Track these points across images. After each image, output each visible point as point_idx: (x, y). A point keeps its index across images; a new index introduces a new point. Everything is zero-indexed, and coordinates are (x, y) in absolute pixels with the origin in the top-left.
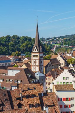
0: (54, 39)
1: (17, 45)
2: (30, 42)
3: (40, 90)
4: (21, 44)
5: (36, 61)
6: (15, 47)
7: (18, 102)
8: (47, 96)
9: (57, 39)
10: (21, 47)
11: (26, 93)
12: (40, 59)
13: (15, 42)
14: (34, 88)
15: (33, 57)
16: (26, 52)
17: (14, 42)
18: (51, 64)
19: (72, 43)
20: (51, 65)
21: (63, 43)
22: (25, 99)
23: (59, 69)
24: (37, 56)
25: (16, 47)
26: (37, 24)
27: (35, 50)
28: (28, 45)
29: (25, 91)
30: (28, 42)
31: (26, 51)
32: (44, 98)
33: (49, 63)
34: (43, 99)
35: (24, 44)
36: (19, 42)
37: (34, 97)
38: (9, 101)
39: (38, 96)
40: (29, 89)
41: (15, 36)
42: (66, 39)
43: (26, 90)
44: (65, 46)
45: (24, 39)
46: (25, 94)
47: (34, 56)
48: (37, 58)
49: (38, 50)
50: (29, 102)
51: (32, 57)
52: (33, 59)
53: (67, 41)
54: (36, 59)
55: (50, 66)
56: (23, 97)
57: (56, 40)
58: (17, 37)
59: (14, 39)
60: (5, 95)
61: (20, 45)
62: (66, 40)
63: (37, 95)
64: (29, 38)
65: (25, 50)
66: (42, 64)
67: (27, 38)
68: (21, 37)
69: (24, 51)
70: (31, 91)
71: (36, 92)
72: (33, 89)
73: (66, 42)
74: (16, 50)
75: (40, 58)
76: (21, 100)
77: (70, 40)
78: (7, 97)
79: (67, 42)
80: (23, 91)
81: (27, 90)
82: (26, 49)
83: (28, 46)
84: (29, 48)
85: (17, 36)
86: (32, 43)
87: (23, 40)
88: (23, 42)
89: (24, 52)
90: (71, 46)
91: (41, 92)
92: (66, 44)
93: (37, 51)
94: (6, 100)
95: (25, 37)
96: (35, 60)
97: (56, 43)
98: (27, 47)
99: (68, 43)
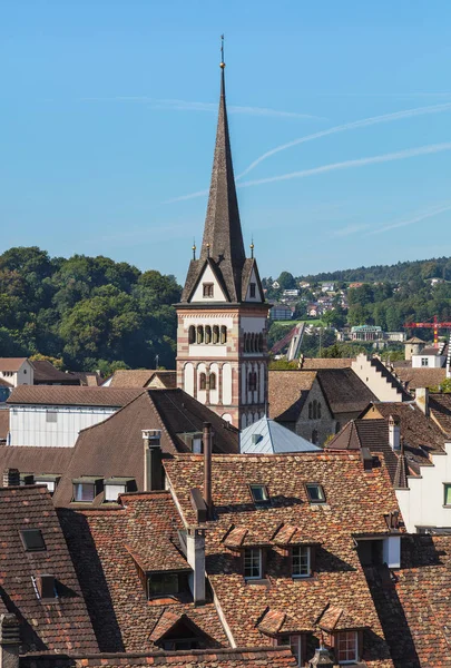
0: (280, 291)
1: (37, 312)
2: (123, 294)
3: (364, 507)
4: (62, 308)
5: (215, 368)
6: (21, 327)
7: (167, 613)
8: (437, 562)
9: (305, 285)
10: (63, 329)
11: (241, 531)
12: (241, 360)
13: (26, 291)
14: (312, 493)
15: (192, 341)
16: (102, 363)
17: (16, 293)
18: (321, 399)
19: (412, 311)
20: (324, 412)
21: (345, 312)
22: (229, 585)
23: (422, 407)
24: (218, 333)
25: (29, 327)
26: (224, 98)
27: (208, 289)
28: (112, 313)
29: (226, 509)
30: (115, 294)
31: (97, 355)
32: (410, 580)
33: (305, 393)
34: (400, 590)
35: (88, 308)
36: (50, 291)
37: (316, 568)
38: (78, 603)
39: (357, 565)
40: (260, 500)
41: (24, 251)
42: (366, 287)
43: (235, 509)
44: (360, 334)
45: (82, 270)
46: (233, 541)
47: (195, 334)
48: (218, 351)
49: (232, 287)
50: (275, 614)
51: (180, 346)
52: (189, 360)
53: (372, 300)
54: (211, 360)
55: (315, 412)
56: (213, 563)
57: (295, 292)
58: (34, 261)
59: (15, 274)
60: (36, 542)
61: (58, 317)
62: (368, 295)
63: (349, 555)
64: (118, 267)
65: (91, 346)
66: (256, 397)
67: (103, 271)
68: (62, 260)
69: (83, 353)
70: (286, 513)
71: (330, 526)
72: (301, 494)
73: (369, 307)
74: (32, 347)
75: (241, 350)
76: (197, 591)
77: (390, 294)
78: (58, 563)
79: (374, 309)
80: (209, 513)
81: (249, 508)
82: (101, 339)
83: (115, 320)
84: (124, 332)
85: (35, 251)
86: (142, 305)
87: (80, 278)
88: (76, 297)
89: (87, 360)
90: (402, 330)
91: (377, 526)
92: (370, 322)
93: (218, 296)
94: (52, 587)
95: (90, 261)
96: (202, 368)
97: (300, 314)
98: (109, 327)
99: (382, 313)
